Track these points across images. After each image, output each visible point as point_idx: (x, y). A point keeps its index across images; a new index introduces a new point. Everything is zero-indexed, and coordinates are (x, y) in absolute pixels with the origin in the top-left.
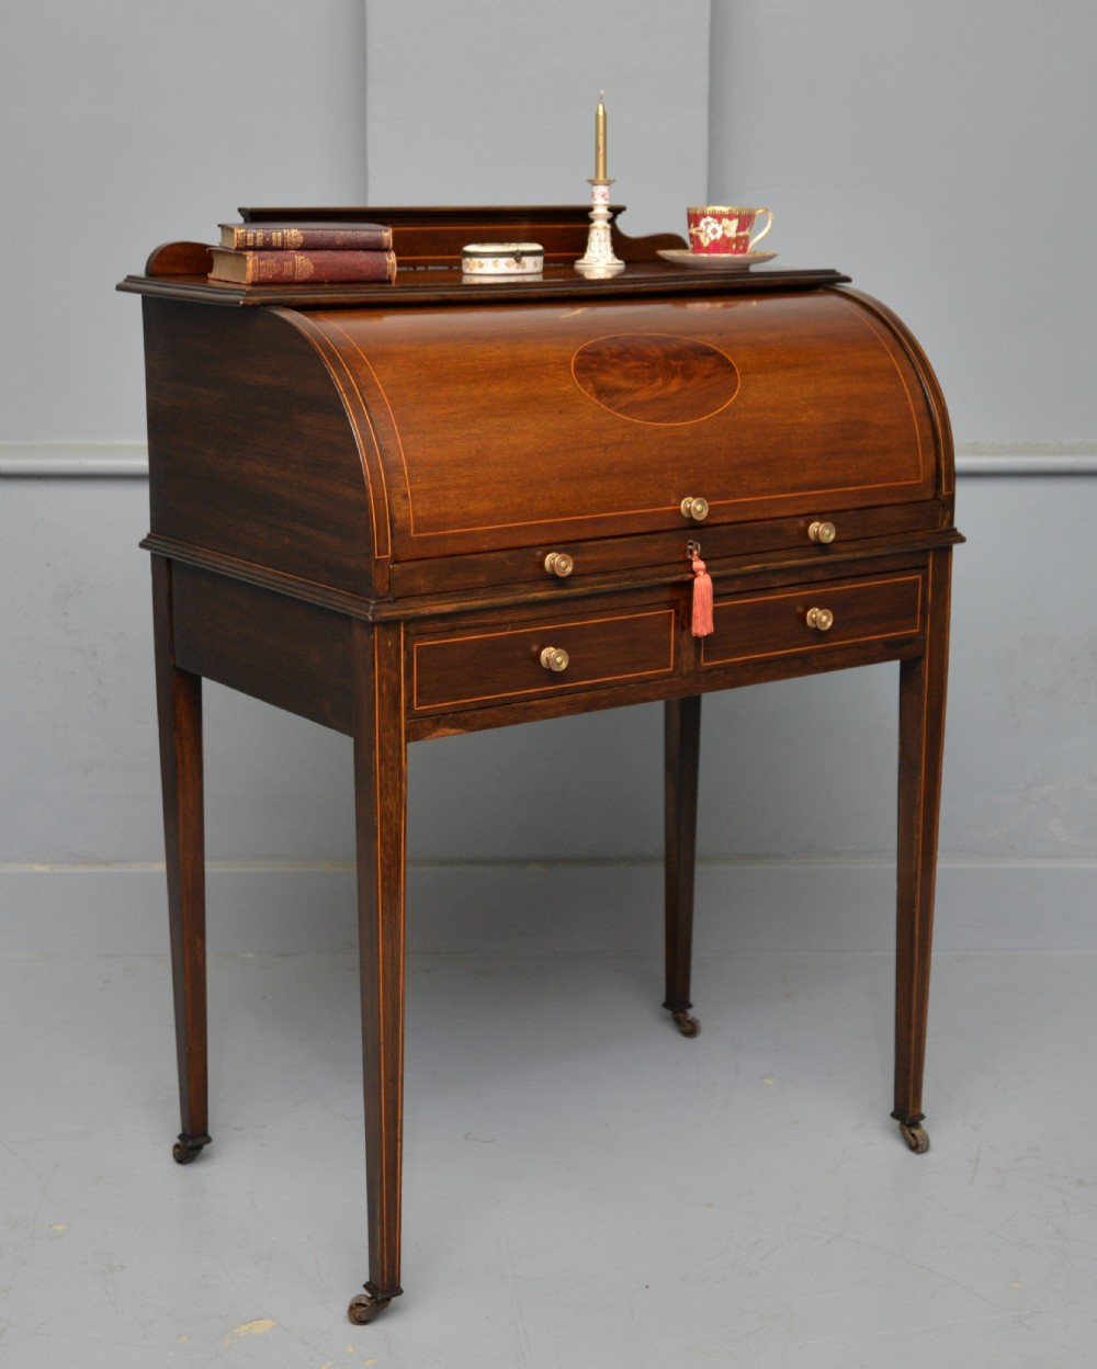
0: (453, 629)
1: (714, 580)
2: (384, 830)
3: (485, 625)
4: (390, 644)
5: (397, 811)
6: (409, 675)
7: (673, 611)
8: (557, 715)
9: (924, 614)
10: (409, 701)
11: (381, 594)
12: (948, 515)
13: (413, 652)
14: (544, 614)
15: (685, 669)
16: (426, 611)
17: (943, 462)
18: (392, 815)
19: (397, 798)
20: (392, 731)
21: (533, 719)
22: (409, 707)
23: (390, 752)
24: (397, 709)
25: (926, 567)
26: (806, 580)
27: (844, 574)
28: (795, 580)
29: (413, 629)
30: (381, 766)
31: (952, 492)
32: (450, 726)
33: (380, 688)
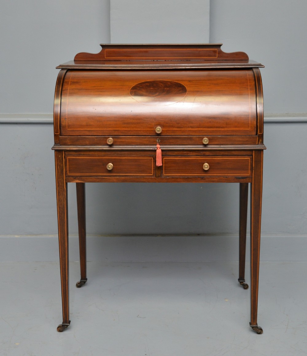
0: (79, 155)
1: (162, 150)
2: (60, 204)
3: (89, 155)
4: (60, 156)
6: (66, 165)
7: (152, 158)
8: (114, 182)
9: (252, 169)
10: (66, 172)
11: (57, 143)
12: (260, 140)
13: (67, 159)
14: (108, 154)
15: (157, 175)
16: (71, 149)
17: (258, 124)
18: (62, 200)
19: (63, 196)
20: (61, 179)
21: (105, 182)
22: (66, 174)
23: (61, 184)
24: (63, 174)
25: (252, 155)
26: (202, 154)
27: (217, 154)
28: (199, 154)
29: (67, 153)
30: (58, 187)
31: (262, 133)
32: (79, 180)
33: (57, 167)
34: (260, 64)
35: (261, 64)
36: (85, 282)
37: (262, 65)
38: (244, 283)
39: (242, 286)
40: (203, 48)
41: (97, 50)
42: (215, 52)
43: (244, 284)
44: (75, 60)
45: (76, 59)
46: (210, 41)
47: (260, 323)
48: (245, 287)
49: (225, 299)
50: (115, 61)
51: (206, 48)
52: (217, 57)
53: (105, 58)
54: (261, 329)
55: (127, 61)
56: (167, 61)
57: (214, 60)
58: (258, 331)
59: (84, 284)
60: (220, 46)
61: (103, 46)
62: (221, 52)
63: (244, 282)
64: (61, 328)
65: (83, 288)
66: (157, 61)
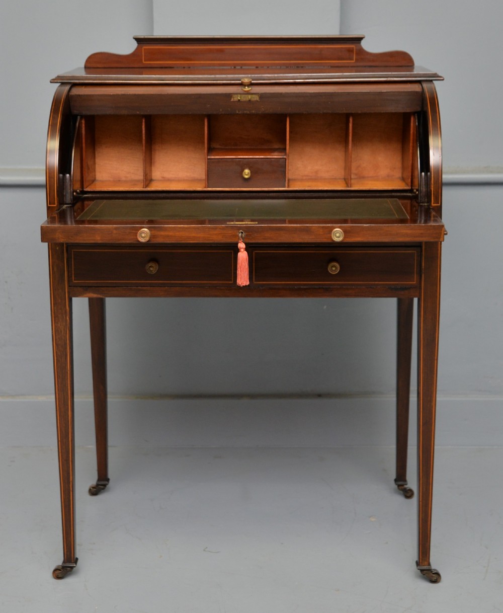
2: (57, 337)
3: (113, 245)
4: (58, 248)
5: (64, 329)
6: (69, 264)
7: (232, 251)
9: (420, 273)
10: (69, 277)
13: (71, 254)
17: (432, 187)
18: (61, 332)
19: (64, 323)
20: (60, 291)
21: (142, 296)
22: (69, 281)
23: (60, 301)
24: (64, 281)
25: (420, 246)
30: (54, 306)
31: (439, 205)
32: (94, 293)
33: (53, 269)
34: (436, 74)
35: (438, 73)
36: (105, 486)
37: (440, 75)
38: (406, 486)
39: (401, 492)
40: (327, 43)
41: (127, 47)
42: (350, 51)
43: (405, 489)
44: (85, 67)
45: (89, 65)
46: (341, 30)
47: (435, 562)
48: (408, 495)
49: (370, 517)
50: (162, 68)
51: (333, 43)
52: (354, 61)
53: (144, 62)
54: (438, 574)
55: (184, 68)
56: (259, 67)
57: (348, 67)
58: (432, 576)
59: (103, 489)
60: (359, 40)
61: (139, 40)
62: (361, 52)
63: (406, 484)
64: (60, 572)
65: (101, 497)
66: (241, 67)
